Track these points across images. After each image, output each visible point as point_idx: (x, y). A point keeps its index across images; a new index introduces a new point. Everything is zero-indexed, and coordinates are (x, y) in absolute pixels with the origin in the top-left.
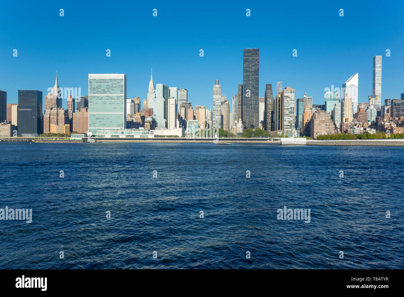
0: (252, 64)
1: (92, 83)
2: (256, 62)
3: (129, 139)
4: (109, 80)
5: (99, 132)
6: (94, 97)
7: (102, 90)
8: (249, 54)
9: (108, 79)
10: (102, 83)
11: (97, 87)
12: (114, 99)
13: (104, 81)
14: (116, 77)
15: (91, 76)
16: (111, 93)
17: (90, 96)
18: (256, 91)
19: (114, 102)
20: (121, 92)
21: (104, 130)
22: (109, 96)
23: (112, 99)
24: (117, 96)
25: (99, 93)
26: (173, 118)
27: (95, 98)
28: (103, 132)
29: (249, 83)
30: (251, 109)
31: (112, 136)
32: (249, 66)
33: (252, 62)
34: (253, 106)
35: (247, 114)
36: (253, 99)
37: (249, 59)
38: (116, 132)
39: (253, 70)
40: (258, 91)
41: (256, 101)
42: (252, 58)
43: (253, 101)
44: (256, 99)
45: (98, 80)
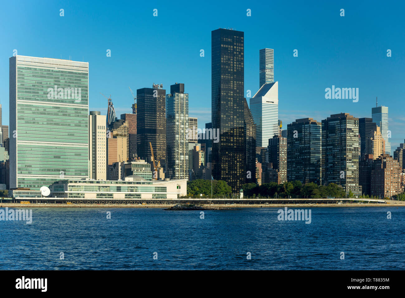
0: (233, 59)
1: (23, 75)
2: (240, 56)
3: (133, 202)
4: (59, 72)
6: (29, 107)
7: (44, 93)
8: (229, 40)
9: (56, 69)
12: (69, 116)
13: (48, 74)
14: (75, 68)
16: (62, 102)
17: (19, 105)
18: (240, 111)
19: (69, 121)
20: (82, 99)
22: (59, 108)
23: (66, 115)
24: (75, 109)
26: (103, 155)
28: (80, 186)
29: (229, 94)
30: (232, 145)
31: (98, 195)
32: (229, 62)
33: (234, 55)
34: (235, 138)
35: (227, 153)
36: (235, 125)
37: (229, 49)
38: (106, 187)
39: (235, 71)
40: (243, 111)
41: (240, 130)
42: (233, 47)
43: (235, 130)
44: (240, 126)
45: (36, 69)
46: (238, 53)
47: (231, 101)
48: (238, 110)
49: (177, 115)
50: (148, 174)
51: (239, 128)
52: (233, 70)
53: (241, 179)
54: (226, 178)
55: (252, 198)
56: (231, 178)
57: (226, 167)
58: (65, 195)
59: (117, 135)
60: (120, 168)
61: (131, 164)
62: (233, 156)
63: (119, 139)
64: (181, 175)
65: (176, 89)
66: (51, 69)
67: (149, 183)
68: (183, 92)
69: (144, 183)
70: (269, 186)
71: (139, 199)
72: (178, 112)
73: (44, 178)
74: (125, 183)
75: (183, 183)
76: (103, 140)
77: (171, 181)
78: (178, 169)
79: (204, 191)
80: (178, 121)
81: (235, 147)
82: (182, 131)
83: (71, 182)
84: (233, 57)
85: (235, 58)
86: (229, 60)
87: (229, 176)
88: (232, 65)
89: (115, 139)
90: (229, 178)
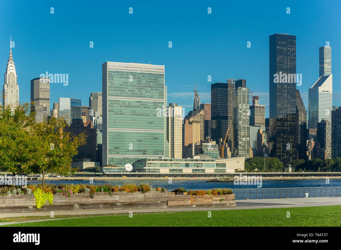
0: (287, 58)
1: (113, 77)
2: (293, 56)
4: (141, 73)
5: (150, 163)
6: (117, 102)
7: (129, 91)
8: (283, 42)
9: (139, 72)
11: (120, 85)
12: (149, 108)
14: (154, 70)
15: (112, 66)
16: (143, 97)
17: (109, 100)
18: (293, 100)
19: (149, 112)
20: (159, 95)
21: (153, 160)
22: (141, 102)
23: (146, 108)
24: (154, 102)
25: (124, 96)
27: (118, 104)
28: (156, 163)
29: (284, 87)
30: (286, 128)
31: (170, 170)
32: (284, 61)
33: (288, 55)
34: (289, 123)
35: (282, 135)
36: (289, 112)
37: (284, 50)
38: (177, 164)
39: (289, 68)
40: (295, 100)
41: (293, 116)
42: (287, 48)
43: (289, 116)
44: (293, 113)
45: (122, 72)
46: (291, 53)
47: (285, 92)
48: (291, 100)
49: (240, 105)
50: (216, 152)
51: (292, 114)
52: (287, 67)
53: (293, 156)
54: (281, 155)
55: (298, 172)
56: (285, 156)
57: (281, 146)
58: (144, 170)
59: (193, 121)
60: (194, 148)
61: (202, 145)
62: (287, 138)
63: (194, 125)
64: (243, 154)
65: (239, 83)
66: (134, 72)
67: (212, 161)
68: (244, 87)
69: (208, 161)
70: (314, 162)
71: (204, 173)
72: (240, 103)
73: (129, 157)
74: (192, 160)
75: (241, 160)
76: (180, 126)
77: (231, 159)
78: (240, 148)
79: (260, 167)
80: (241, 110)
81: (289, 130)
82: (244, 118)
83: (149, 160)
84: (287, 57)
85: (289, 57)
86: (283, 59)
87: (284, 154)
88: (286, 63)
89: (191, 125)
90: (283, 156)
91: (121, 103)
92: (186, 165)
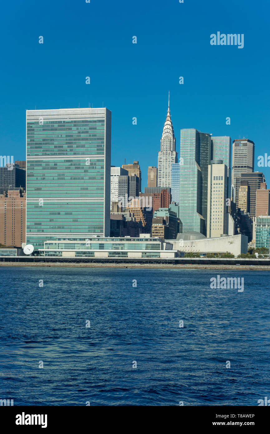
1: (33, 130)
3: (117, 261)
4: (72, 122)
5: (50, 244)
6: (38, 163)
7: (55, 147)
10: (56, 130)
11: (44, 140)
12: (83, 168)
13: (59, 126)
15: (32, 115)
16: (75, 154)
17: (28, 162)
19: (82, 174)
20: (98, 150)
21: (59, 239)
22: (71, 161)
25: (48, 155)
26: (220, 210)
27: (41, 165)
28: (58, 244)
66: (63, 120)
71: (125, 258)
76: (220, 193)
91: (44, 164)
92: (100, 247)
